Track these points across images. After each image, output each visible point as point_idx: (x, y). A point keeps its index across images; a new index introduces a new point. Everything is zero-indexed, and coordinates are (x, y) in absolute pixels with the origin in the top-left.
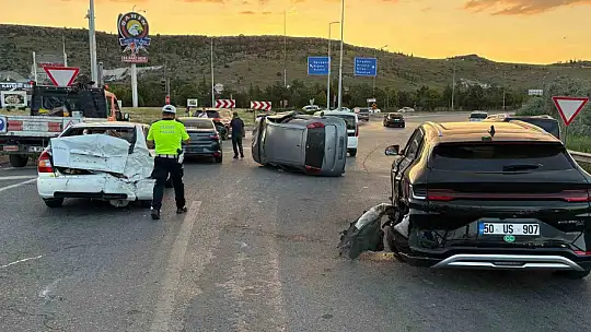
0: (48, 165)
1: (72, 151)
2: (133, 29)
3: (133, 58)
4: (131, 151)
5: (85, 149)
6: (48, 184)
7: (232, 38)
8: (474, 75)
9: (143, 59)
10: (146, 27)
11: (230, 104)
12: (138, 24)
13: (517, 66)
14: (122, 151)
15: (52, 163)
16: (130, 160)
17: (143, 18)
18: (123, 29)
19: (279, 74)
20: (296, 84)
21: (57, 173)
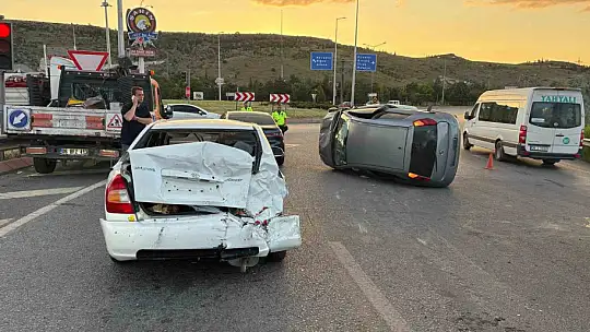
0: (125, 199)
1: (166, 173)
2: (141, 23)
3: (141, 51)
4: (255, 170)
5: (185, 168)
6: (126, 235)
7: (229, 35)
8: (451, 72)
9: (151, 53)
10: (153, 22)
11: (249, 96)
12: (145, 19)
13: (490, 64)
14: (243, 170)
15: (132, 196)
16: (254, 185)
17: (150, 13)
18: (131, 24)
19: (273, 70)
20: (294, 79)
21: (141, 214)
